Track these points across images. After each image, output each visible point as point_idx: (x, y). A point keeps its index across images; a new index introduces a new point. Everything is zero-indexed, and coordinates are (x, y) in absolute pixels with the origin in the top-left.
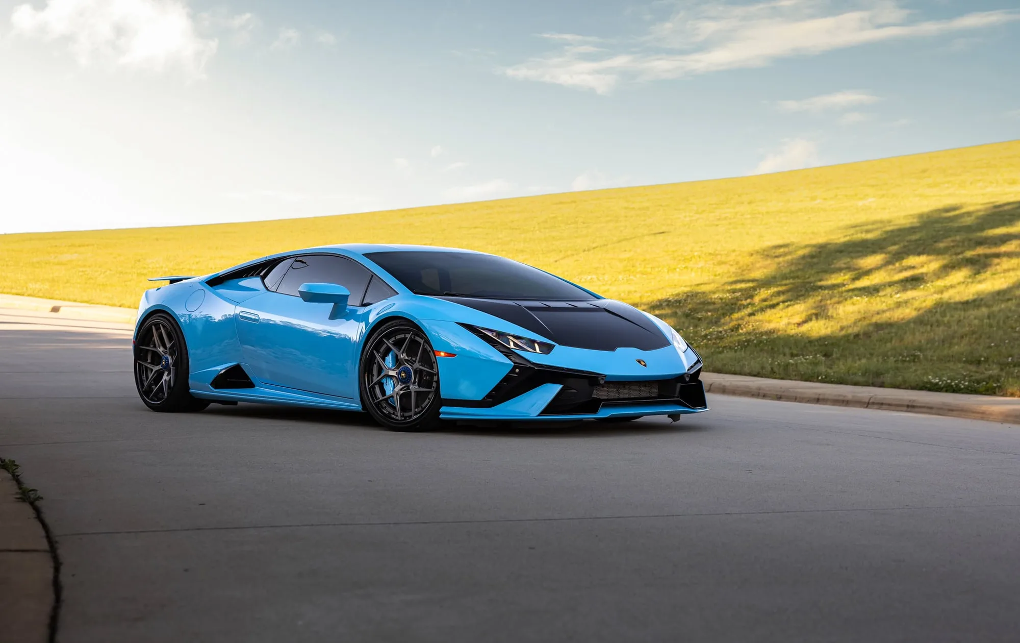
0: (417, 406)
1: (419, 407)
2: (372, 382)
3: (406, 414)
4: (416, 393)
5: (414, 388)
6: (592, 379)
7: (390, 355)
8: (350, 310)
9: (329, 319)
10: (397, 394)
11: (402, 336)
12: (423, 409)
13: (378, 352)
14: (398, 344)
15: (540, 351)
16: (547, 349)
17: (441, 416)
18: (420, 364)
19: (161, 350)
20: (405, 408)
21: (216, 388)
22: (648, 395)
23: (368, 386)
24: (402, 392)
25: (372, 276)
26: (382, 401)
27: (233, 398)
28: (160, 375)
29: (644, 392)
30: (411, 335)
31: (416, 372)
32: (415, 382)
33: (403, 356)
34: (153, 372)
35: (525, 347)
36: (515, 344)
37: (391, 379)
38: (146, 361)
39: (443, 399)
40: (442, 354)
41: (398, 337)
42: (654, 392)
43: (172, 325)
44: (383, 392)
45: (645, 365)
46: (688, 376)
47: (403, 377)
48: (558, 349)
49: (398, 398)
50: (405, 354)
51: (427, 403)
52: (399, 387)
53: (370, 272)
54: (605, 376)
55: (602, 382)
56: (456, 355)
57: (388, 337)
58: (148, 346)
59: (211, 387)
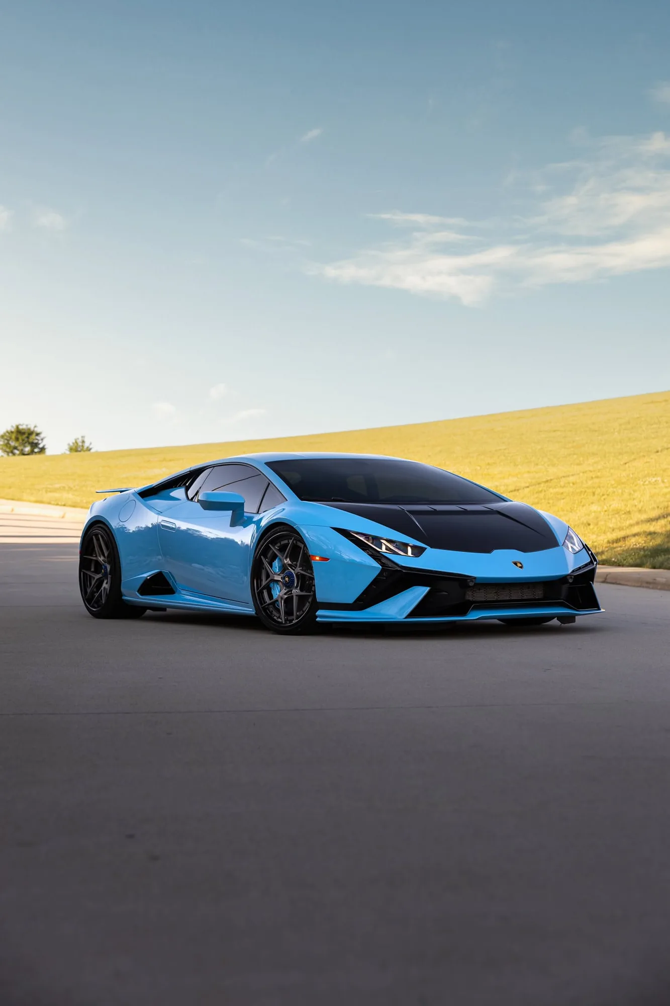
0: (299, 609)
1: (300, 611)
2: (261, 586)
3: (290, 618)
4: (297, 597)
5: (296, 592)
6: (462, 581)
7: (277, 560)
8: (248, 517)
9: (231, 526)
10: (282, 598)
11: (286, 542)
12: (304, 612)
13: (266, 557)
14: (282, 549)
15: (412, 554)
16: (418, 552)
17: (318, 619)
18: (301, 568)
19: (101, 559)
20: (289, 612)
21: (142, 594)
22: (532, 597)
23: (257, 590)
24: (286, 596)
25: (269, 484)
26: (269, 604)
27: (161, 605)
28: (100, 583)
29: (527, 594)
30: (293, 541)
31: (297, 575)
32: (297, 587)
33: (287, 561)
34: (95, 579)
35: (397, 550)
36: (387, 548)
37: (278, 584)
38: (89, 569)
39: (319, 602)
40: (317, 558)
41: (283, 543)
42: (539, 593)
43: (108, 535)
44: (271, 596)
45: (521, 567)
46: (571, 578)
47: (286, 581)
48: (430, 552)
49: (283, 602)
50: (288, 559)
51: (307, 607)
52: (284, 591)
53: (268, 480)
54: (475, 578)
55: (471, 584)
56: (328, 559)
57: (274, 542)
58: (92, 556)
59: (138, 594)
